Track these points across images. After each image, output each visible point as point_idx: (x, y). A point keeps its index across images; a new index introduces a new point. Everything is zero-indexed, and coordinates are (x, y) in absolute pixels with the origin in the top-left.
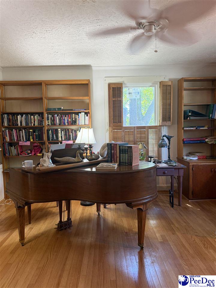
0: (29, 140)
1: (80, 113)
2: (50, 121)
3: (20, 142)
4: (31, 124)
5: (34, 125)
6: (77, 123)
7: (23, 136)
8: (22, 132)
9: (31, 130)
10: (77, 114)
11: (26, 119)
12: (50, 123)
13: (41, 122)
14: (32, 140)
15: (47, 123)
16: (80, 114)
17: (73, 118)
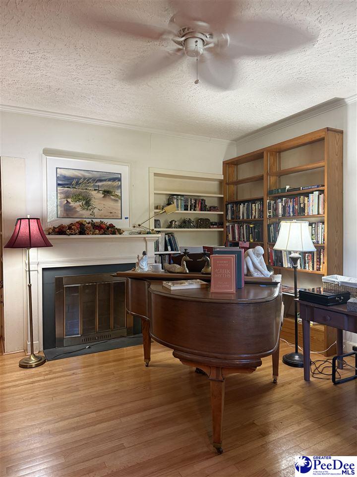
0: (248, 240)
1: (312, 193)
2: (271, 211)
3: (240, 242)
4: (251, 216)
5: (255, 217)
6: (306, 211)
7: (243, 234)
8: (243, 229)
9: (251, 226)
10: (307, 195)
11: (247, 209)
12: (271, 214)
13: (262, 213)
14: (251, 241)
15: (268, 214)
16: (311, 195)
17: (301, 204)
